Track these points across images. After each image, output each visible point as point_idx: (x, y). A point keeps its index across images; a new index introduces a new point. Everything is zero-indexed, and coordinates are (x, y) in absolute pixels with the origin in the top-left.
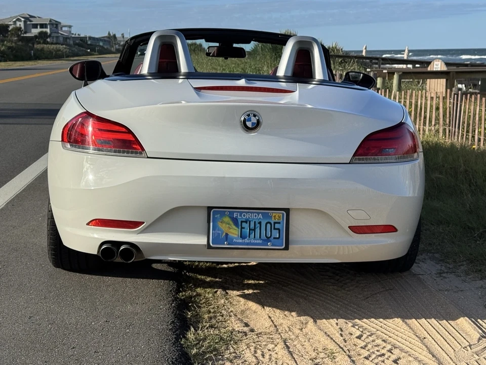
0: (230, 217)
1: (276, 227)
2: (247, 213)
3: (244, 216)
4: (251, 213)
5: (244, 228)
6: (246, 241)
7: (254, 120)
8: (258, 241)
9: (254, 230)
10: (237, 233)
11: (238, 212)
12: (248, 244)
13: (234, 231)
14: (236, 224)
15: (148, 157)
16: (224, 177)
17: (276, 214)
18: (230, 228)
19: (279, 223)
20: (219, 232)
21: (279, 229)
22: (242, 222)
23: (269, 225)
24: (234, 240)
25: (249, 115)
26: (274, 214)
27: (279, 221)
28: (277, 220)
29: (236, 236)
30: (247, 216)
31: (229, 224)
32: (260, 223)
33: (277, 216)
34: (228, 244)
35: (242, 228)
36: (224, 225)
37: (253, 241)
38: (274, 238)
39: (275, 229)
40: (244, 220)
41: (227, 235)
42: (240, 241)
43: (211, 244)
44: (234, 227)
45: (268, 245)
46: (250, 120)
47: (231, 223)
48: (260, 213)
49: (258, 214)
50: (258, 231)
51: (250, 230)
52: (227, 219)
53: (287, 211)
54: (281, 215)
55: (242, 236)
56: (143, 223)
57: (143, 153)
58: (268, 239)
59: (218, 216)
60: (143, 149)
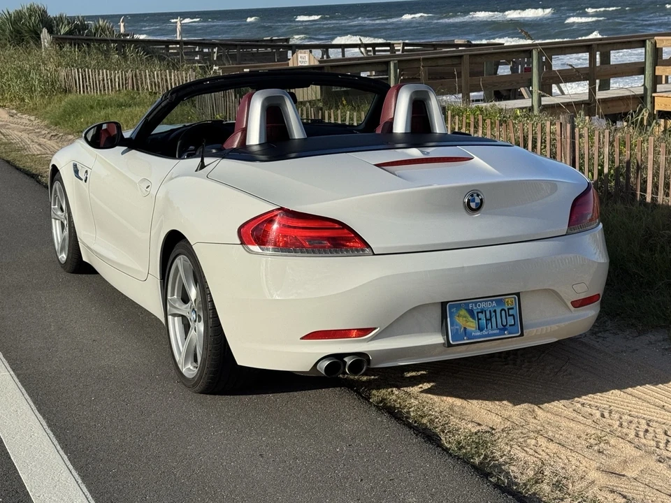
0: (466, 309)
1: (510, 313)
2: (481, 302)
3: (479, 305)
4: (485, 301)
5: (480, 319)
6: (485, 332)
7: (477, 200)
8: (495, 332)
9: (491, 319)
10: (474, 326)
11: (472, 303)
12: (486, 336)
13: (471, 324)
14: (473, 316)
15: (374, 255)
16: (463, 267)
17: (509, 299)
18: (467, 322)
19: (512, 308)
20: (458, 327)
21: (513, 315)
22: (478, 313)
23: (503, 312)
24: (473, 334)
25: (472, 196)
26: (507, 300)
27: (512, 307)
28: (510, 306)
29: (474, 329)
30: (483, 305)
31: (465, 317)
32: (495, 311)
33: (510, 302)
34: (468, 339)
35: (479, 319)
36: (461, 318)
37: (491, 332)
38: (510, 325)
39: (509, 315)
40: (479, 310)
41: (465, 329)
42: (479, 334)
43: (451, 342)
44: (471, 319)
45: (505, 334)
46: (473, 201)
47: (467, 315)
48: (494, 300)
49: (492, 301)
50: (494, 319)
51: (487, 320)
52: (463, 312)
53: (518, 294)
54: (513, 299)
55: (480, 329)
56: (375, 329)
57: (368, 250)
58: (504, 328)
59: (454, 310)
60: (368, 246)
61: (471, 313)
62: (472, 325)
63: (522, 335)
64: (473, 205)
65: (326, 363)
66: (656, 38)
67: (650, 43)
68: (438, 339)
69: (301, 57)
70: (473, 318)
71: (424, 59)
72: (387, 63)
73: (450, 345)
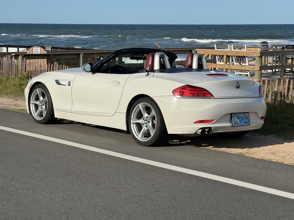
11: (238, 114)
15: (215, 98)
19: (247, 117)
20: (235, 121)
21: (248, 119)
23: (245, 118)
25: (237, 83)
26: (246, 114)
30: (240, 115)
32: (243, 117)
34: (237, 125)
35: (240, 119)
36: (236, 119)
37: (243, 123)
40: (240, 117)
42: (240, 123)
48: (243, 114)
51: (242, 120)
52: (236, 117)
53: (248, 113)
56: (214, 120)
57: (212, 97)
58: (246, 123)
59: (234, 116)
60: (213, 96)
61: (238, 117)
62: (238, 121)
63: (250, 125)
64: (238, 86)
65: (201, 131)
66: (196, 49)
67: (194, 51)
68: (230, 125)
69: (35, 50)
70: (238, 119)
71: (97, 53)
72: (79, 55)
73: (233, 126)
